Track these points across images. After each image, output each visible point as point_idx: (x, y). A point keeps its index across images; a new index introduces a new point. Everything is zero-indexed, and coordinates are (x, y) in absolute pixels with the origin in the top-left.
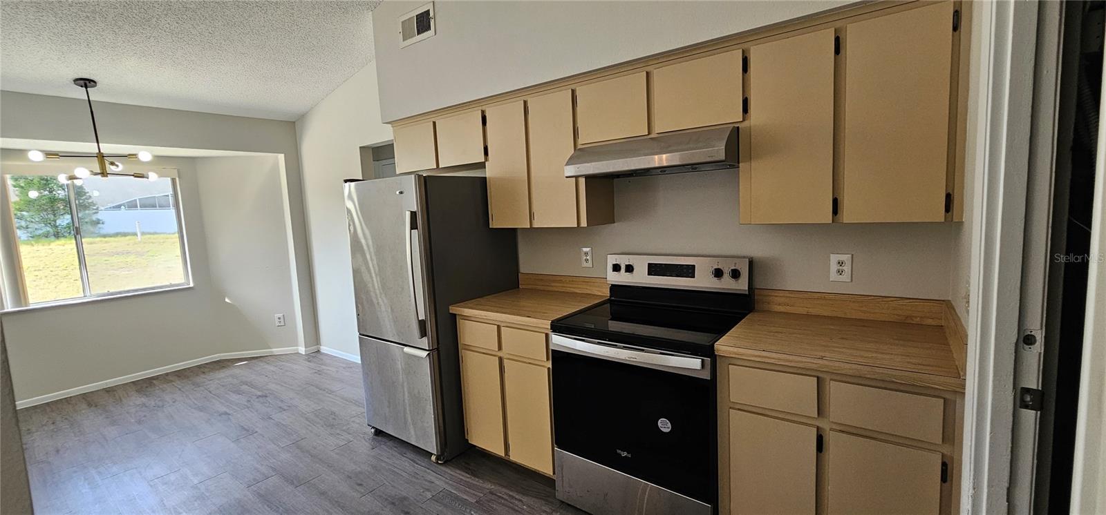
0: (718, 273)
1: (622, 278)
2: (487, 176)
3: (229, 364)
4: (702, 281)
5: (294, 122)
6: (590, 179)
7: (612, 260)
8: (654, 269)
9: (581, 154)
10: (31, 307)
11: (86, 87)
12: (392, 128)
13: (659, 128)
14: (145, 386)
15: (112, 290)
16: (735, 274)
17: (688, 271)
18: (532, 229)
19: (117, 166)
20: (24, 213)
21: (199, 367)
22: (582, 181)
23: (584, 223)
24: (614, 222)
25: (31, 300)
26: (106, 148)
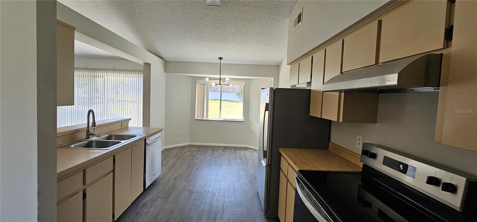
2: (311, 89)
3: (248, 149)
5: (279, 65)
10: (209, 119)
11: (220, 60)
12: (290, 67)
14: (226, 148)
15: (225, 118)
18: (321, 118)
19: (225, 82)
20: (241, 94)
21: (241, 147)
22: (343, 95)
23: (341, 120)
24: (377, 123)
25: (209, 118)
26: (222, 77)
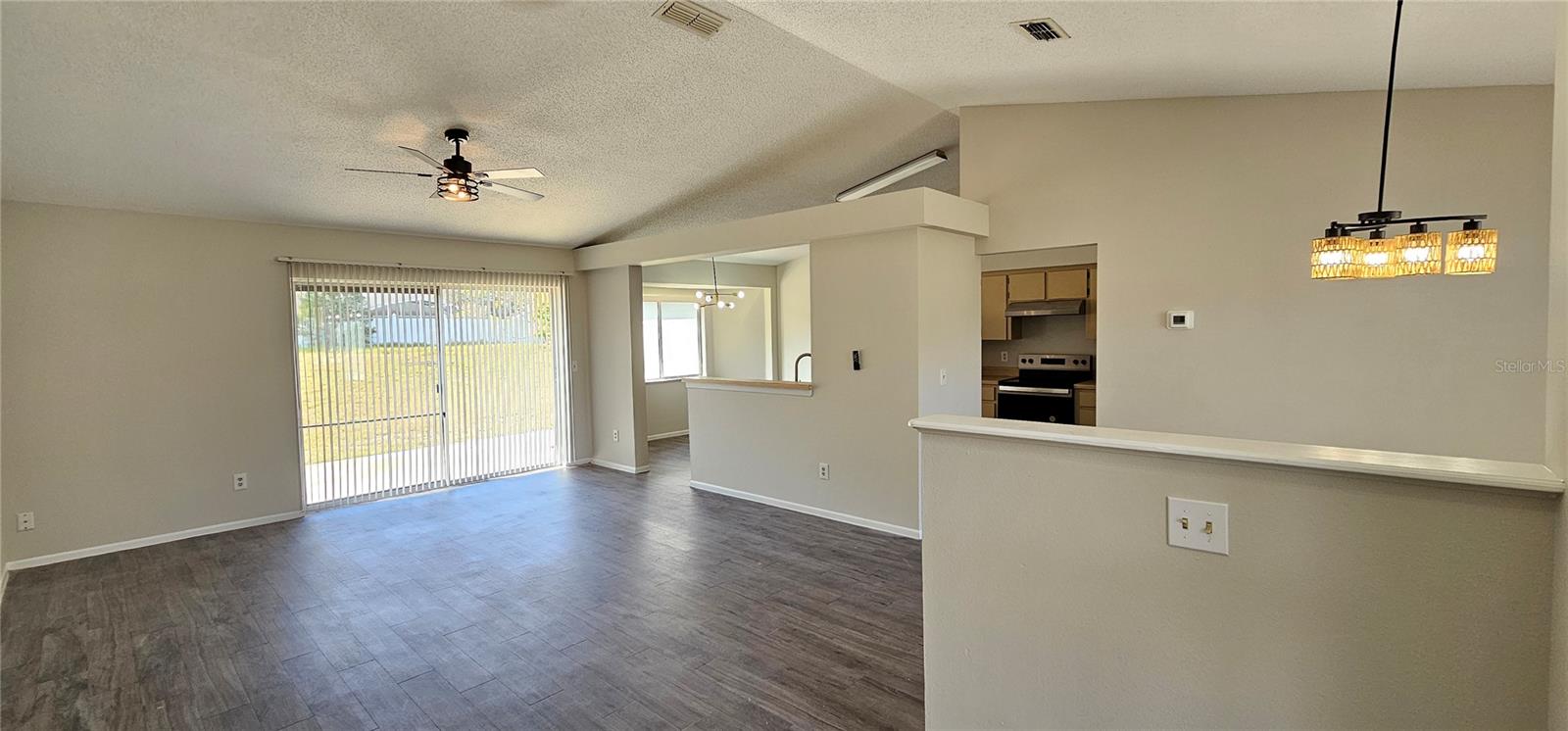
0: (1076, 362)
1: (1028, 366)
4: (1068, 366)
6: (1014, 318)
7: (1021, 357)
8: (1044, 361)
9: (1011, 306)
13: (1050, 297)
16: (1084, 362)
17: (1061, 361)
22: (1010, 319)
23: (1010, 338)
24: (1021, 338)
